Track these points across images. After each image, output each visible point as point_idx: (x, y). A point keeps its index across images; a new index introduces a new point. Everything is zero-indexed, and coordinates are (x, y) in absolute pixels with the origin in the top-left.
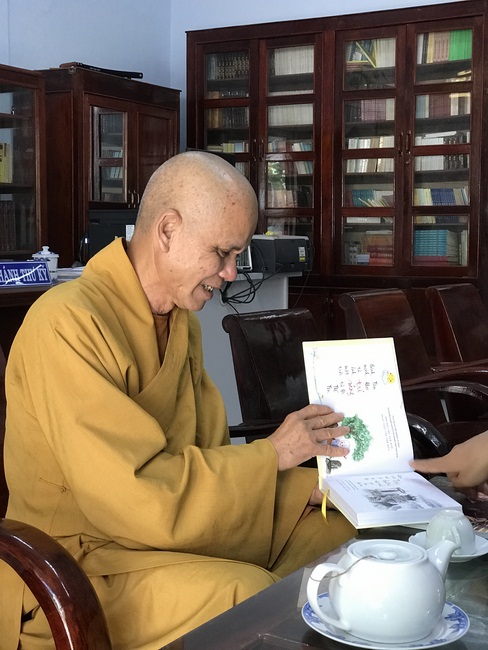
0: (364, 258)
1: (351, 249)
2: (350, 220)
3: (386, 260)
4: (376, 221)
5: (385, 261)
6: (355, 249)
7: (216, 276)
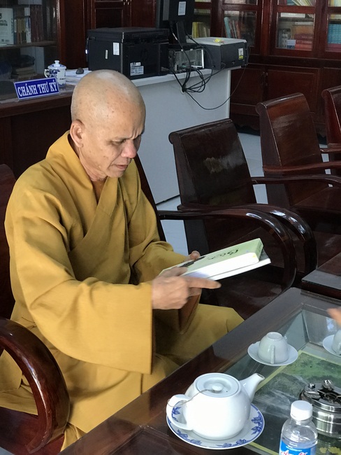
0: (292, 42)
1: (284, 35)
2: (283, 15)
3: (308, 46)
4: (302, 16)
5: (306, 46)
6: (286, 35)
7: (120, 157)
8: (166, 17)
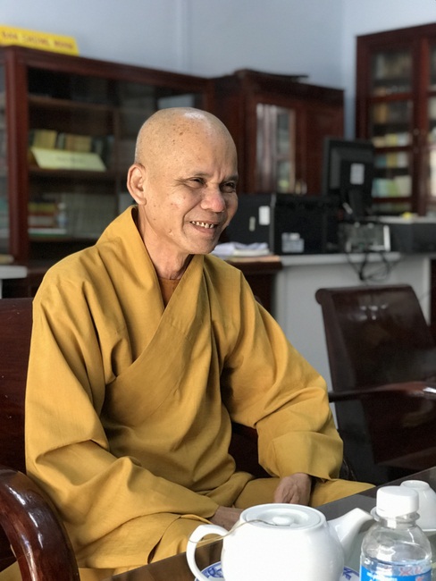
7: (197, 208)
8: (335, 183)
